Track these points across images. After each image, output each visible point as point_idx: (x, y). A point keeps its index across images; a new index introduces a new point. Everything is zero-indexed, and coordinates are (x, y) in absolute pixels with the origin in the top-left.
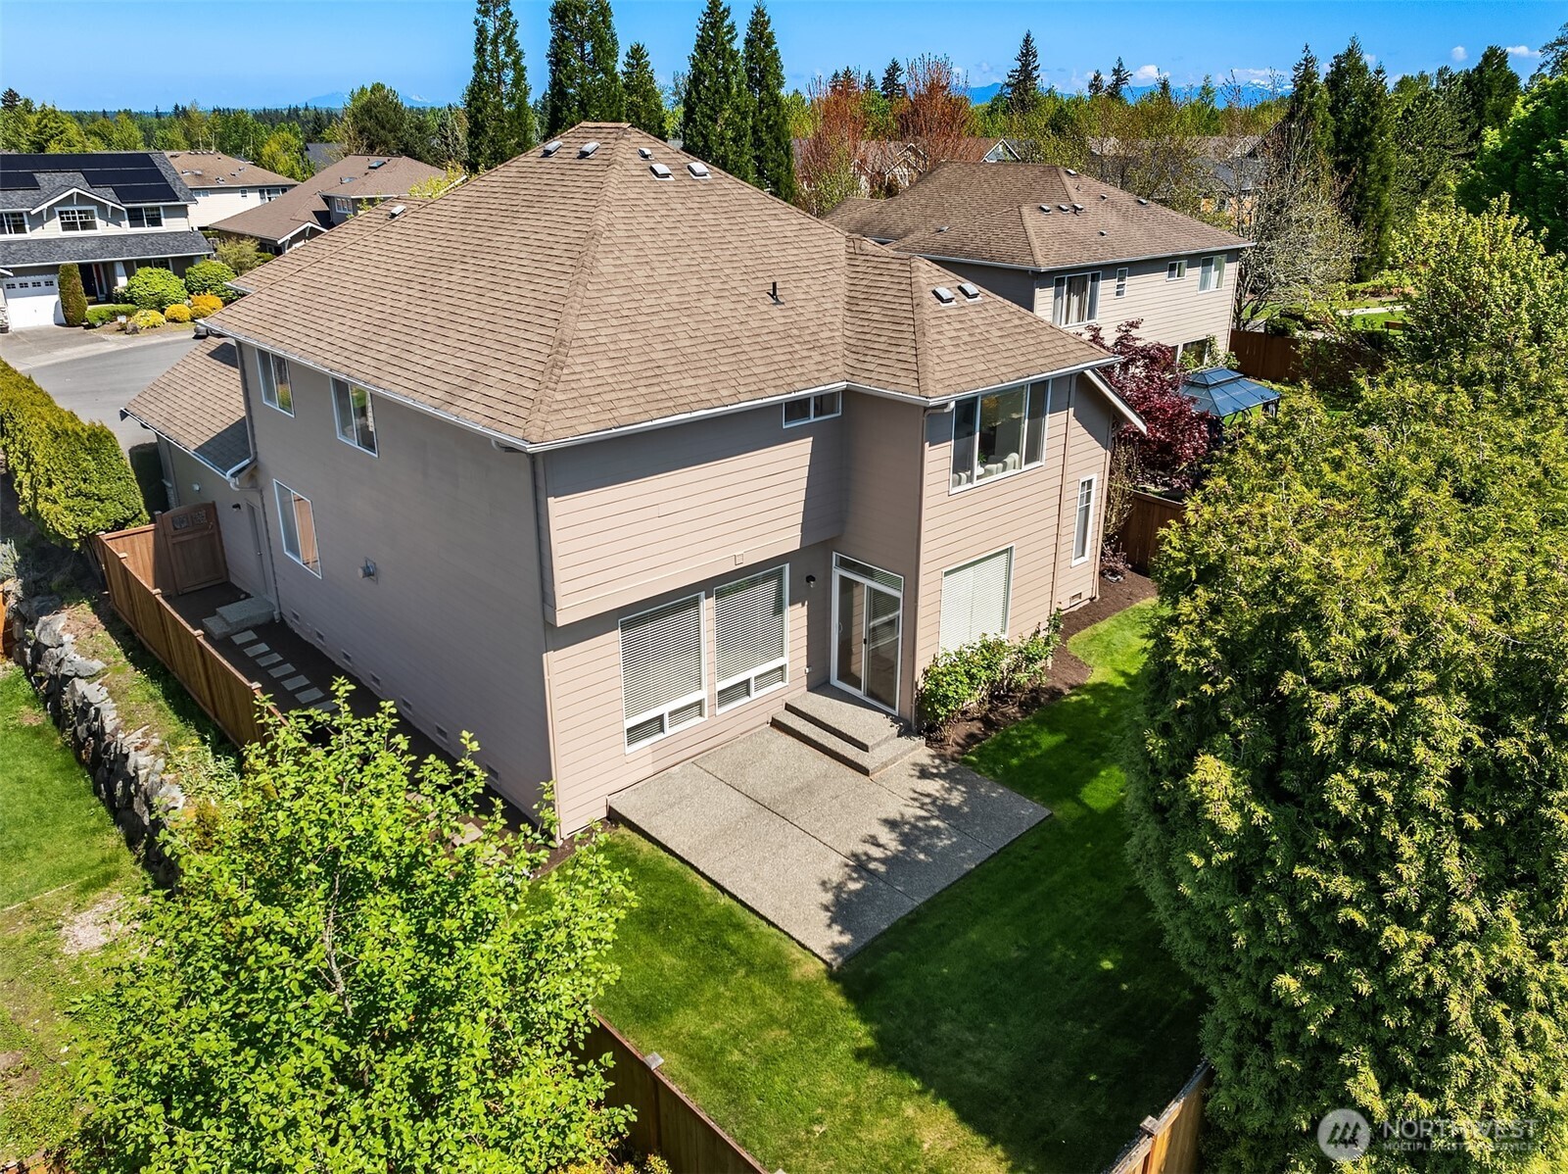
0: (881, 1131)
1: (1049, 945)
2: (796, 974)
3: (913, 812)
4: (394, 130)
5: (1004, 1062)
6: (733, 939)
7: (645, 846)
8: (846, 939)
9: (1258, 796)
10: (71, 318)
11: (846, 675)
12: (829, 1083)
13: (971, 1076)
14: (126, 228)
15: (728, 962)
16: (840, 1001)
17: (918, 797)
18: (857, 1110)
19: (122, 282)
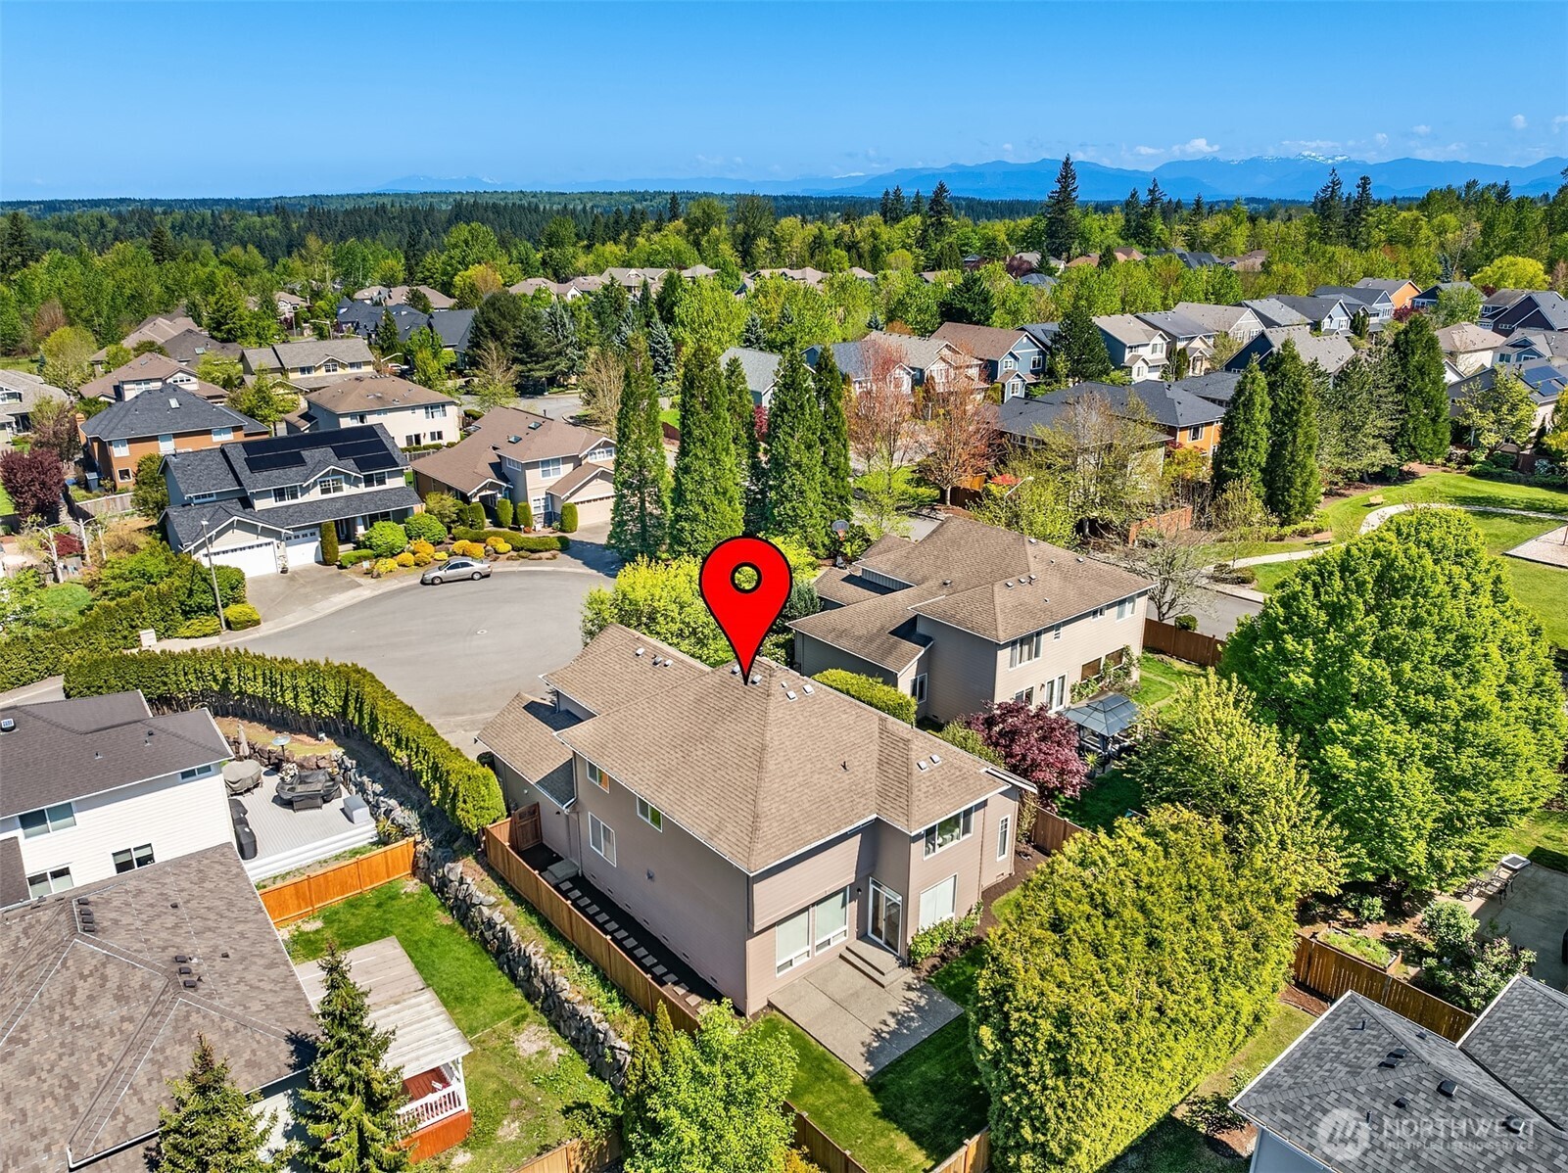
0: (882, 1143)
1: (954, 1074)
2: (852, 1082)
3: (903, 1009)
4: (515, 319)
5: (930, 1120)
6: (826, 1066)
7: (787, 1021)
8: (871, 1068)
9: (999, 1040)
10: (326, 559)
11: (876, 931)
12: (863, 1125)
13: (917, 1125)
14: (362, 489)
15: (824, 1075)
16: (868, 1094)
17: (907, 1001)
18: (873, 1135)
19: (361, 530)
